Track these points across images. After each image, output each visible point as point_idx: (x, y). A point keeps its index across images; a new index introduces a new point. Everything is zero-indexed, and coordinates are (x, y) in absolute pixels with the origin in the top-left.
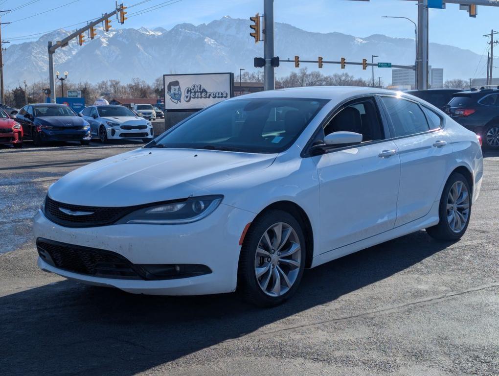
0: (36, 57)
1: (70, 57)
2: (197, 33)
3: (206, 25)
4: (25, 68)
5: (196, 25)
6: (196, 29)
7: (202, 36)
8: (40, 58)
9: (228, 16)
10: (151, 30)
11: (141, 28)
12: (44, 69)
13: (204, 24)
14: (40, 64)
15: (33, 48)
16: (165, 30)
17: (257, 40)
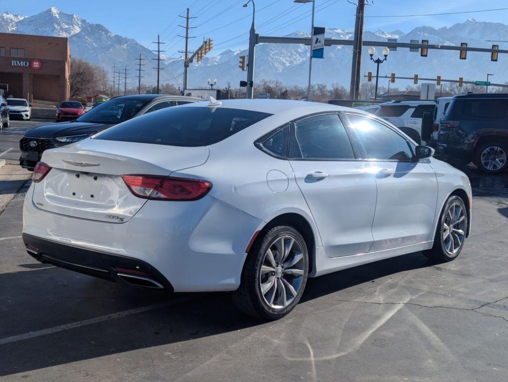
0: (272, 58)
1: (304, 59)
2: (437, 37)
3: (448, 28)
4: (262, 69)
5: (437, 29)
6: (436, 32)
7: (441, 40)
8: (276, 59)
9: (473, 19)
10: (389, 34)
11: (378, 31)
12: (279, 70)
13: (445, 27)
14: (276, 65)
15: (271, 50)
16: (403, 33)
17: (243, 70)
